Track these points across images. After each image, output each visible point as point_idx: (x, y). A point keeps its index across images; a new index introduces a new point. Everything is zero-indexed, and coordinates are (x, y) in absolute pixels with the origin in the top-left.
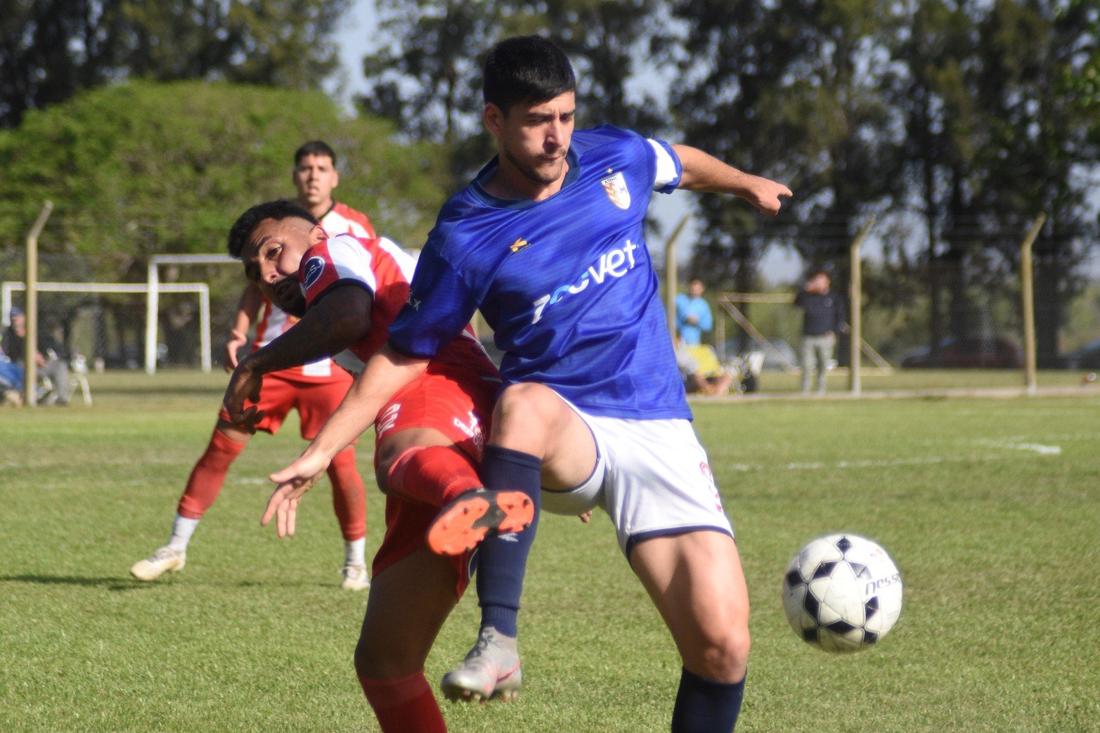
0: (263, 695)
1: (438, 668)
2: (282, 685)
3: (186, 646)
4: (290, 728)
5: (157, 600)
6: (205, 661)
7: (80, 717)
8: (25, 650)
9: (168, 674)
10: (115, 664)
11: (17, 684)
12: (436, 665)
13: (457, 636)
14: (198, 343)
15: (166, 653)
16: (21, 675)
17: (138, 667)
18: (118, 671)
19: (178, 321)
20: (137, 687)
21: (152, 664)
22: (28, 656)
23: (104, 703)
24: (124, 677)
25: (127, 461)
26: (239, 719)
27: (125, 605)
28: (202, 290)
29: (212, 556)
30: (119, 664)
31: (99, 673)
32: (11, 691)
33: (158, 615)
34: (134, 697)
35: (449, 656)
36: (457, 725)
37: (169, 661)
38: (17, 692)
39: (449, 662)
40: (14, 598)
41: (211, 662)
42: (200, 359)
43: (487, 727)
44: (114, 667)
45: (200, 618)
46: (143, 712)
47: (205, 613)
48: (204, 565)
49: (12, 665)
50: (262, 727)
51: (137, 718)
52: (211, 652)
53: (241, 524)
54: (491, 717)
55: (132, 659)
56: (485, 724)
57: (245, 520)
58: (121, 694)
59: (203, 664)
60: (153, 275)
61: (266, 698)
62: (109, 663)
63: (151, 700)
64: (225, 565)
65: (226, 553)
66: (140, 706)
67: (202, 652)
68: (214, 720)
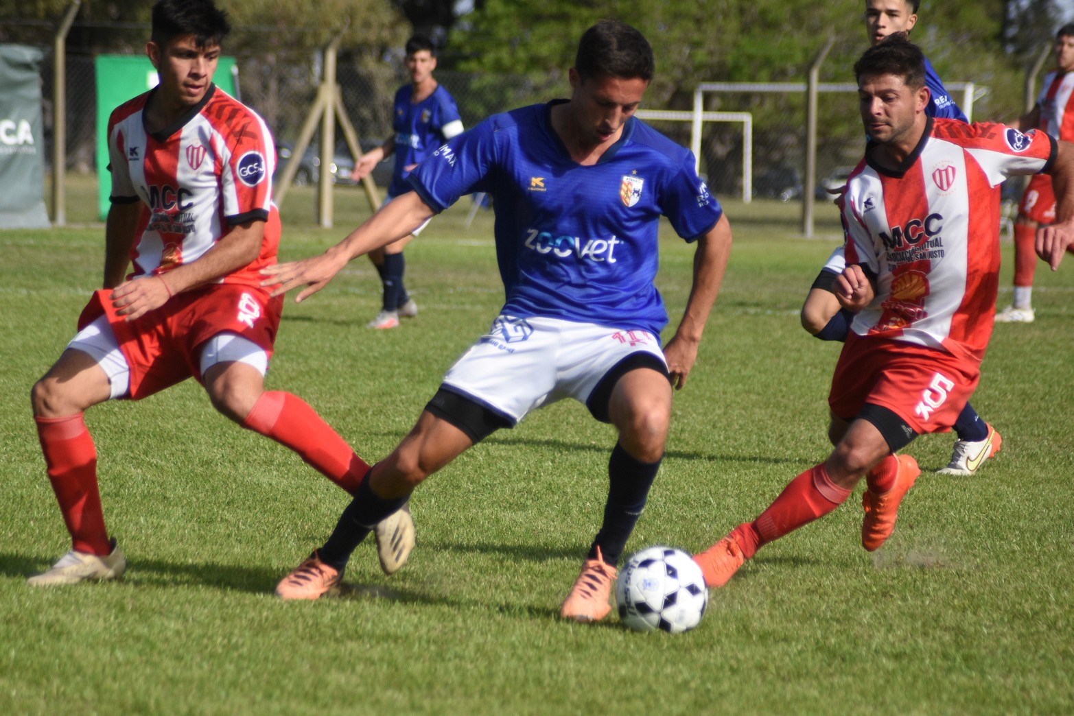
0: (827, 526)
1: (1004, 506)
2: (846, 516)
3: (746, 474)
4: (857, 559)
5: (714, 426)
6: (766, 489)
7: (645, 539)
8: (586, 471)
9: (730, 501)
10: (676, 489)
11: (581, 504)
12: (1003, 503)
13: (1022, 475)
14: (740, 173)
15: (727, 480)
16: (584, 496)
17: (700, 493)
18: (680, 495)
19: (720, 150)
20: (700, 512)
21: (713, 491)
22: (589, 477)
23: (668, 527)
24: (686, 502)
25: (677, 288)
26: (804, 549)
27: (682, 431)
28: (746, 119)
29: (767, 386)
30: (680, 489)
31: (661, 497)
32: (575, 511)
33: (716, 442)
34: (697, 522)
35: (1015, 494)
36: (1029, 564)
37: (729, 488)
38: (581, 512)
39: (1017, 500)
40: (571, 419)
41: (772, 491)
42: (741, 189)
43: (1060, 567)
44: (676, 492)
45: (758, 446)
46: (707, 536)
47: (764, 442)
48: (759, 394)
49: (574, 485)
50: (828, 557)
51: (702, 543)
52: (772, 481)
53: (794, 355)
54: (1064, 558)
55: (692, 484)
56: (1059, 565)
57: (799, 350)
58: (683, 518)
59: (764, 493)
60: (698, 102)
61: (831, 529)
62: (670, 487)
63: (715, 526)
64: (780, 395)
65: (780, 383)
66: (704, 531)
67: (762, 480)
68: (779, 548)
